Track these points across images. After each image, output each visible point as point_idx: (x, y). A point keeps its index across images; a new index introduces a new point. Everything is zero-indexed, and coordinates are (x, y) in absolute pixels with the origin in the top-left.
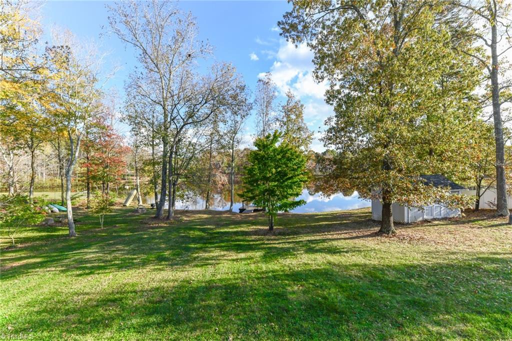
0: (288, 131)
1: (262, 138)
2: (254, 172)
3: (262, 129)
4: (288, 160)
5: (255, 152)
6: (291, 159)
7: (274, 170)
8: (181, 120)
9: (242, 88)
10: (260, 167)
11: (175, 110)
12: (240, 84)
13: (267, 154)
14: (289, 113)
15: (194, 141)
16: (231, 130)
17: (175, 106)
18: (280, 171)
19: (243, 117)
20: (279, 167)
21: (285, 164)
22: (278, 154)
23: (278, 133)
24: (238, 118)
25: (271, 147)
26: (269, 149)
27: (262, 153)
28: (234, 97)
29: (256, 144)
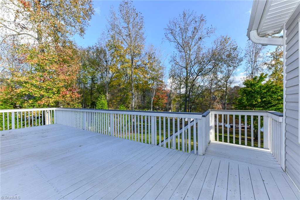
0: (276, 71)
1: (250, 79)
2: (243, 101)
3: (251, 72)
4: (272, 93)
5: (244, 89)
6: (276, 92)
7: (259, 100)
8: (196, 74)
9: (235, 49)
10: (248, 98)
11: (192, 70)
12: (234, 47)
13: (253, 90)
14: (278, 57)
15: (202, 84)
16: (226, 76)
17: (193, 67)
18: (265, 100)
19: (235, 67)
20: (264, 98)
21: (270, 96)
22: (263, 89)
23: (264, 75)
24: (231, 68)
25: (257, 85)
26: (255, 86)
27: (249, 89)
28: (229, 56)
29: (245, 84)
